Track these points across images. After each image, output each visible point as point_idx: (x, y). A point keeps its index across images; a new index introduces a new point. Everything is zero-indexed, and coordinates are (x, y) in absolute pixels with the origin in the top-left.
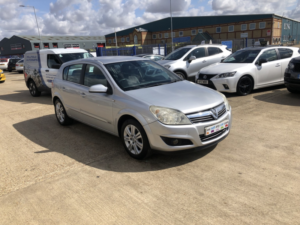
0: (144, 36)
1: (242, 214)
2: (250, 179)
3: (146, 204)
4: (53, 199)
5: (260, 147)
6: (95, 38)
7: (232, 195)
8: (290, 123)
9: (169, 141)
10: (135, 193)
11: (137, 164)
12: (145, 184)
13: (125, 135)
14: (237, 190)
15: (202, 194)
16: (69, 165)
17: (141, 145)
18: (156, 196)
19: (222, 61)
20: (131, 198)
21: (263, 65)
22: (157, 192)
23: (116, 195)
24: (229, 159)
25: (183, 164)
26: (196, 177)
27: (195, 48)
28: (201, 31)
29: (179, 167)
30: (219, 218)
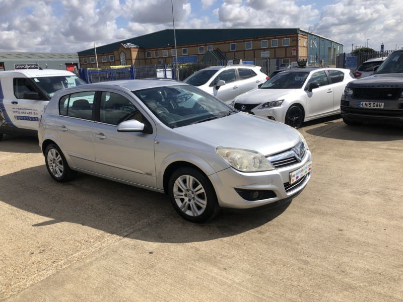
0: (134, 55)
1: (371, 283)
2: (357, 237)
3: (239, 284)
4: (97, 292)
5: (347, 195)
6: (62, 56)
7: (345, 259)
8: (366, 162)
9: (246, 194)
10: (216, 270)
11: (198, 229)
12: (224, 256)
13: (175, 190)
14: (348, 252)
15: (306, 263)
16: (98, 239)
17: (204, 203)
18: (247, 272)
19: (260, 86)
20: (213, 278)
21: (314, 90)
22: (245, 266)
23: (191, 276)
24: (317, 212)
25: (262, 224)
26: (287, 240)
27: (222, 69)
28: (211, 48)
29: (259, 228)
30: (345, 293)
